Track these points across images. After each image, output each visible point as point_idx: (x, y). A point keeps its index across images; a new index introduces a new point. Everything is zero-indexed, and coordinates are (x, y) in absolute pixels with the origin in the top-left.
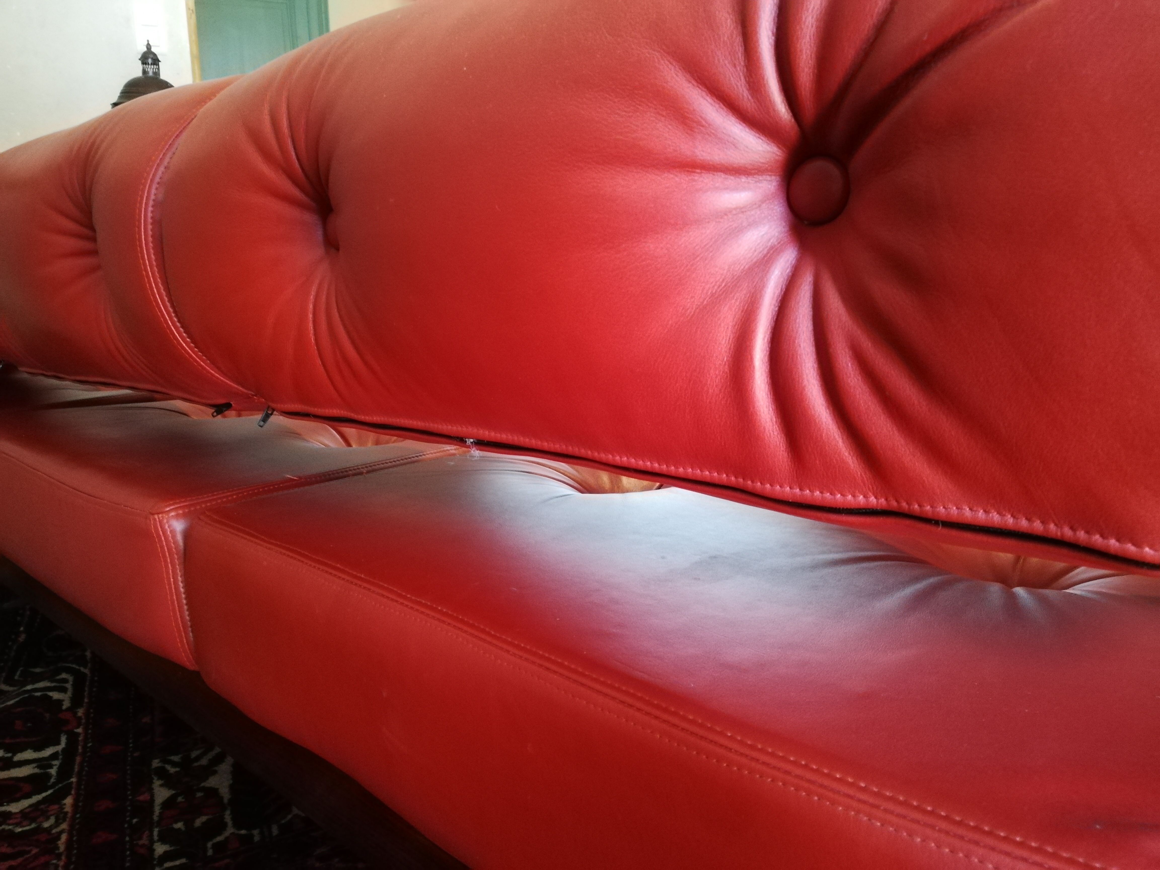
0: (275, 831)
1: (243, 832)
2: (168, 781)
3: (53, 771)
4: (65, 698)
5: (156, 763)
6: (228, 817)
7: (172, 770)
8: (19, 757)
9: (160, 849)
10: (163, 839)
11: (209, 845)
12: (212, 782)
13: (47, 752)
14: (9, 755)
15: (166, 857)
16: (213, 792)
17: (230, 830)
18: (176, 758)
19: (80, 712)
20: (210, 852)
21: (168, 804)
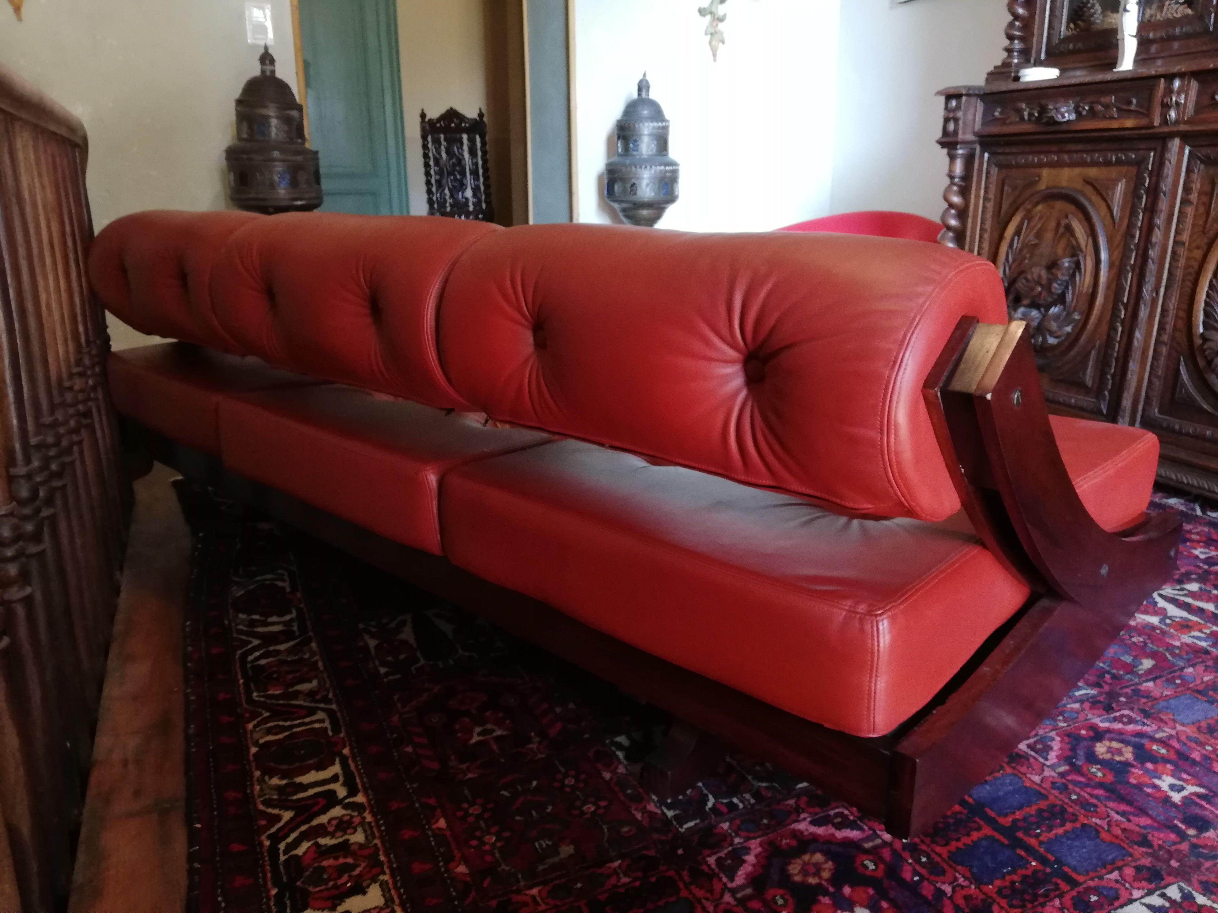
0: (451, 662)
1: (431, 662)
2: (373, 636)
3: (295, 628)
4: (286, 585)
5: (361, 626)
6: (419, 654)
7: (373, 630)
8: (270, 620)
9: (383, 670)
10: (383, 665)
11: (413, 668)
12: (402, 636)
13: (287, 618)
14: (263, 618)
15: (387, 674)
16: (404, 642)
17: (422, 662)
18: (373, 623)
19: (299, 595)
20: (414, 672)
21: (377, 647)
